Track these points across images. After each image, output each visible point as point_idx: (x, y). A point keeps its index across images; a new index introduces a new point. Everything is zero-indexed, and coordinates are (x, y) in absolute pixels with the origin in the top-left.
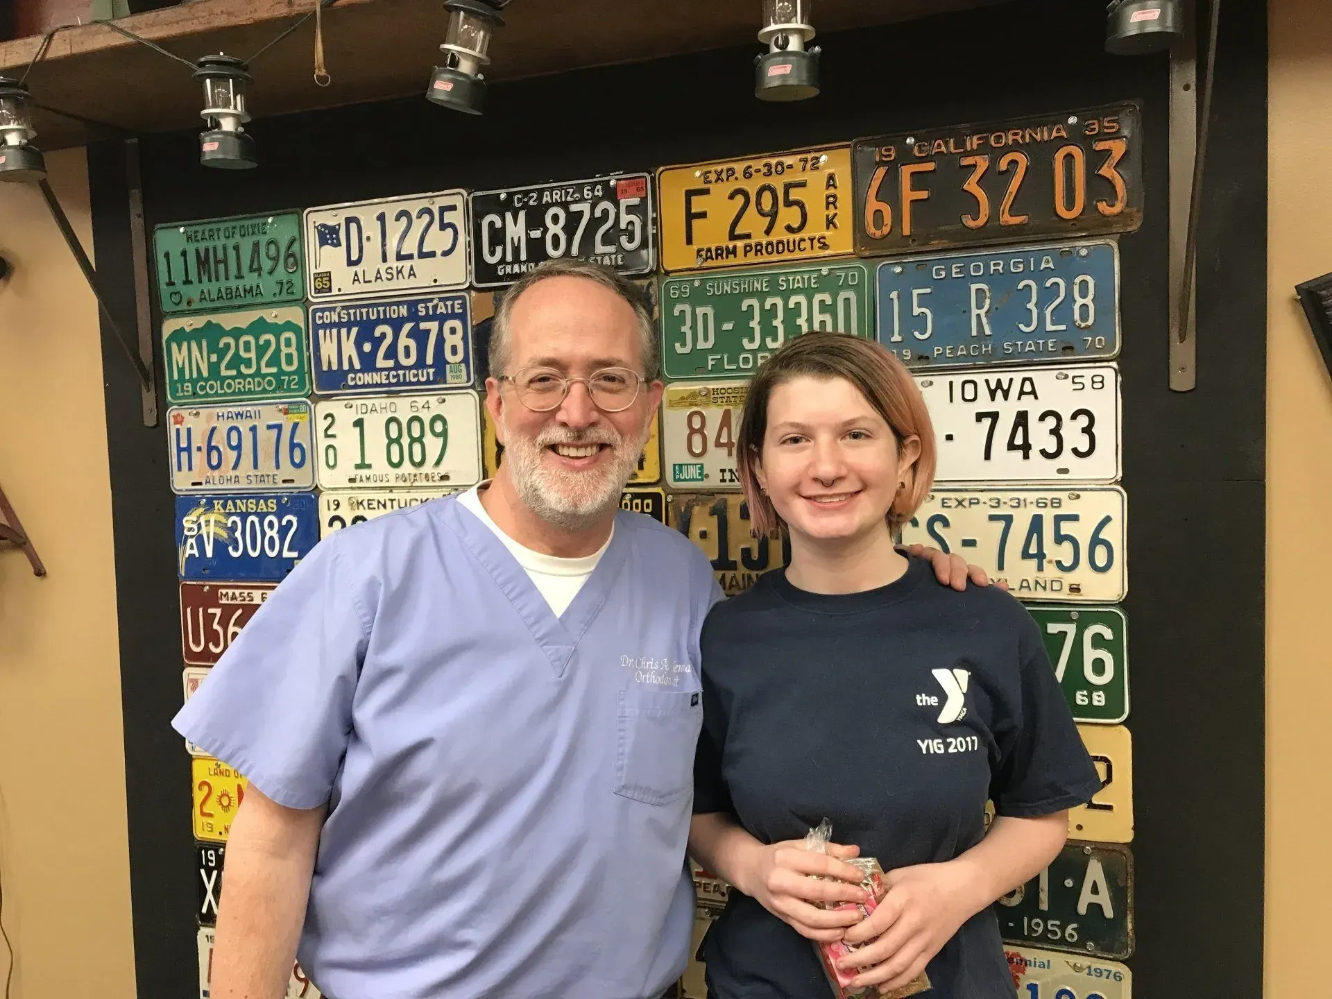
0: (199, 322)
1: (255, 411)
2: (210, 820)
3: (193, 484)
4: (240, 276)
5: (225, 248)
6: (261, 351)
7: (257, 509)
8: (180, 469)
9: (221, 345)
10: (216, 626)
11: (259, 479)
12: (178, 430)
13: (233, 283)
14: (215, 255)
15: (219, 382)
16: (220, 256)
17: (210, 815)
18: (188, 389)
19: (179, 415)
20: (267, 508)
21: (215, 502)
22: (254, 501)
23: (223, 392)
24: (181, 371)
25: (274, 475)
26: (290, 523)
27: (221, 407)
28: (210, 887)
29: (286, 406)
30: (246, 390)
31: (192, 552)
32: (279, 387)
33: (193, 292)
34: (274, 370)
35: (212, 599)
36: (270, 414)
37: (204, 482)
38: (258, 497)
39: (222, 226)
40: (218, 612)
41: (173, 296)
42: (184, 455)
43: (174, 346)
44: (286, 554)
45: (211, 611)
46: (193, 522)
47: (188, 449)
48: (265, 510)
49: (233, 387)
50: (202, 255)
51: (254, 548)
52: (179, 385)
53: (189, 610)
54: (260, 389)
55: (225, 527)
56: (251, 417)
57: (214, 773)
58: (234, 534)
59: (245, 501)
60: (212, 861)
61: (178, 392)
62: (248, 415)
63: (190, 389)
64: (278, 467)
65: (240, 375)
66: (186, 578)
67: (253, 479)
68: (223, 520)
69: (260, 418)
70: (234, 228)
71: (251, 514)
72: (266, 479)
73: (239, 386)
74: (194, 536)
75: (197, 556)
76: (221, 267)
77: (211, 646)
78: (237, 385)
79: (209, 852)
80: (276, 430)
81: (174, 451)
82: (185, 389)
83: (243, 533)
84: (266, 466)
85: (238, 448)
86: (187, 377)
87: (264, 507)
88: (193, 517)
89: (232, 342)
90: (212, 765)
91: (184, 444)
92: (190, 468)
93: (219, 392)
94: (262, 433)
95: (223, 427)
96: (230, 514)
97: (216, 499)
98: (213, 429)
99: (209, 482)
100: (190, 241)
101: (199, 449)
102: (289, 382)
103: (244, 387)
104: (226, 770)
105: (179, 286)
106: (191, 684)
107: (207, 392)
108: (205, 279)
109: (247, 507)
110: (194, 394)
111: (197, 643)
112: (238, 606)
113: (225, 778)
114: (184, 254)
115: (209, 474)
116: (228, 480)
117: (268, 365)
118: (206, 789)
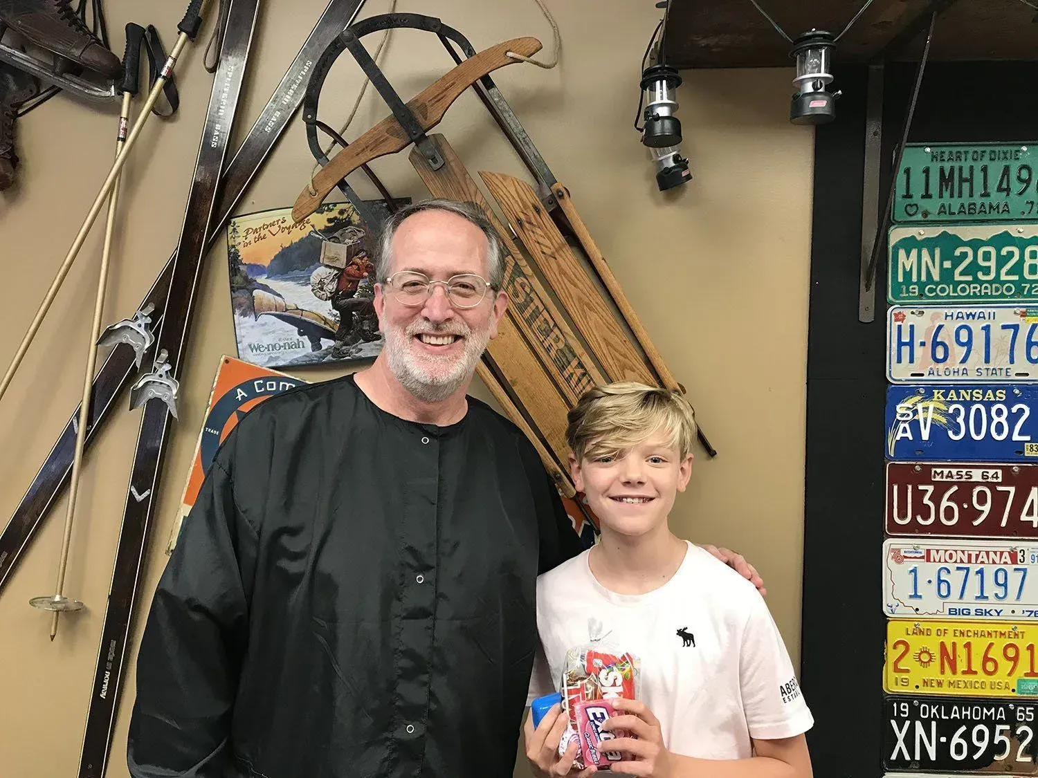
0: (933, 232)
1: (989, 313)
2: (904, 676)
3: (913, 375)
4: (986, 195)
5: (972, 168)
6: (1002, 261)
7: (984, 398)
8: (899, 361)
9: (957, 253)
10: (926, 501)
11: (990, 372)
12: (900, 327)
13: (978, 200)
14: (960, 176)
15: (951, 287)
16: (966, 174)
17: (907, 671)
18: (914, 291)
19: (900, 313)
20: (995, 398)
21: (936, 391)
22: (981, 392)
23: (956, 294)
24: (907, 275)
25: (1007, 369)
26: (1021, 411)
27: (951, 307)
28: (901, 736)
29: (1024, 309)
30: (983, 294)
31: (904, 435)
32: (1020, 291)
33: (932, 206)
34: (1016, 278)
35: (925, 477)
36: (1007, 315)
37: (926, 373)
38: (984, 388)
39: (971, 150)
40: (931, 489)
41: (908, 208)
42: (906, 350)
43: (902, 253)
44: (1016, 437)
45: (921, 487)
46: (908, 408)
47: (911, 344)
48: (993, 399)
49: (968, 291)
50: (947, 174)
51: (978, 432)
52: (904, 288)
53: (896, 487)
54: (1000, 292)
55: (945, 414)
56: (984, 317)
57: (914, 633)
58: (956, 421)
59: (969, 391)
60: (905, 713)
61: (902, 293)
62: (981, 315)
63: (917, 291)
64: (1012, 362)
65: (976, 280)
66: (897, 457)
67: (984, 372)
68: (944, 408)
69: (994, 318)
70: (984, 152)
71: (976, 402)
72: (998, 372)
73: (975, 290)
74: (907, 421)
75: (911, 438)
76: (966, 186)
77: (919, 519)
78: (970, 290)
79: (902, 704)
80: (1013, 330)
81: (895, 345)
82: (910, 290)
83: (966, 420)
84: (1000, 360)
85: (969, 344)
86: (914, 279)
87: (992, 396)
88: (909, 404)
89: (970, 253)
90: (911, 626)
91: (906, 339)
92: (912, 361)
93: (951, 294)
94: (996, 332)
95: (951, 327)
96: (952, 402)
97: (936, 389)
98: (940, 327)
99: (933, 373)
100: (935, 160)
101: (923, 344)
102: (1030, 289)
103: (980, 291)
104: (928, 629)
105: (917, 198)
106: (892, 554)
107: (937, 294)
108: (946, 194)
109: (972, 396)
110: (921, 295)
111: (903, 515)
112: (952, 484)
113: (925, 637)
114: (927, 171)
115: (932, 366)
116: (954, 372)
117: (1007, 274)
118: (902, 648)
